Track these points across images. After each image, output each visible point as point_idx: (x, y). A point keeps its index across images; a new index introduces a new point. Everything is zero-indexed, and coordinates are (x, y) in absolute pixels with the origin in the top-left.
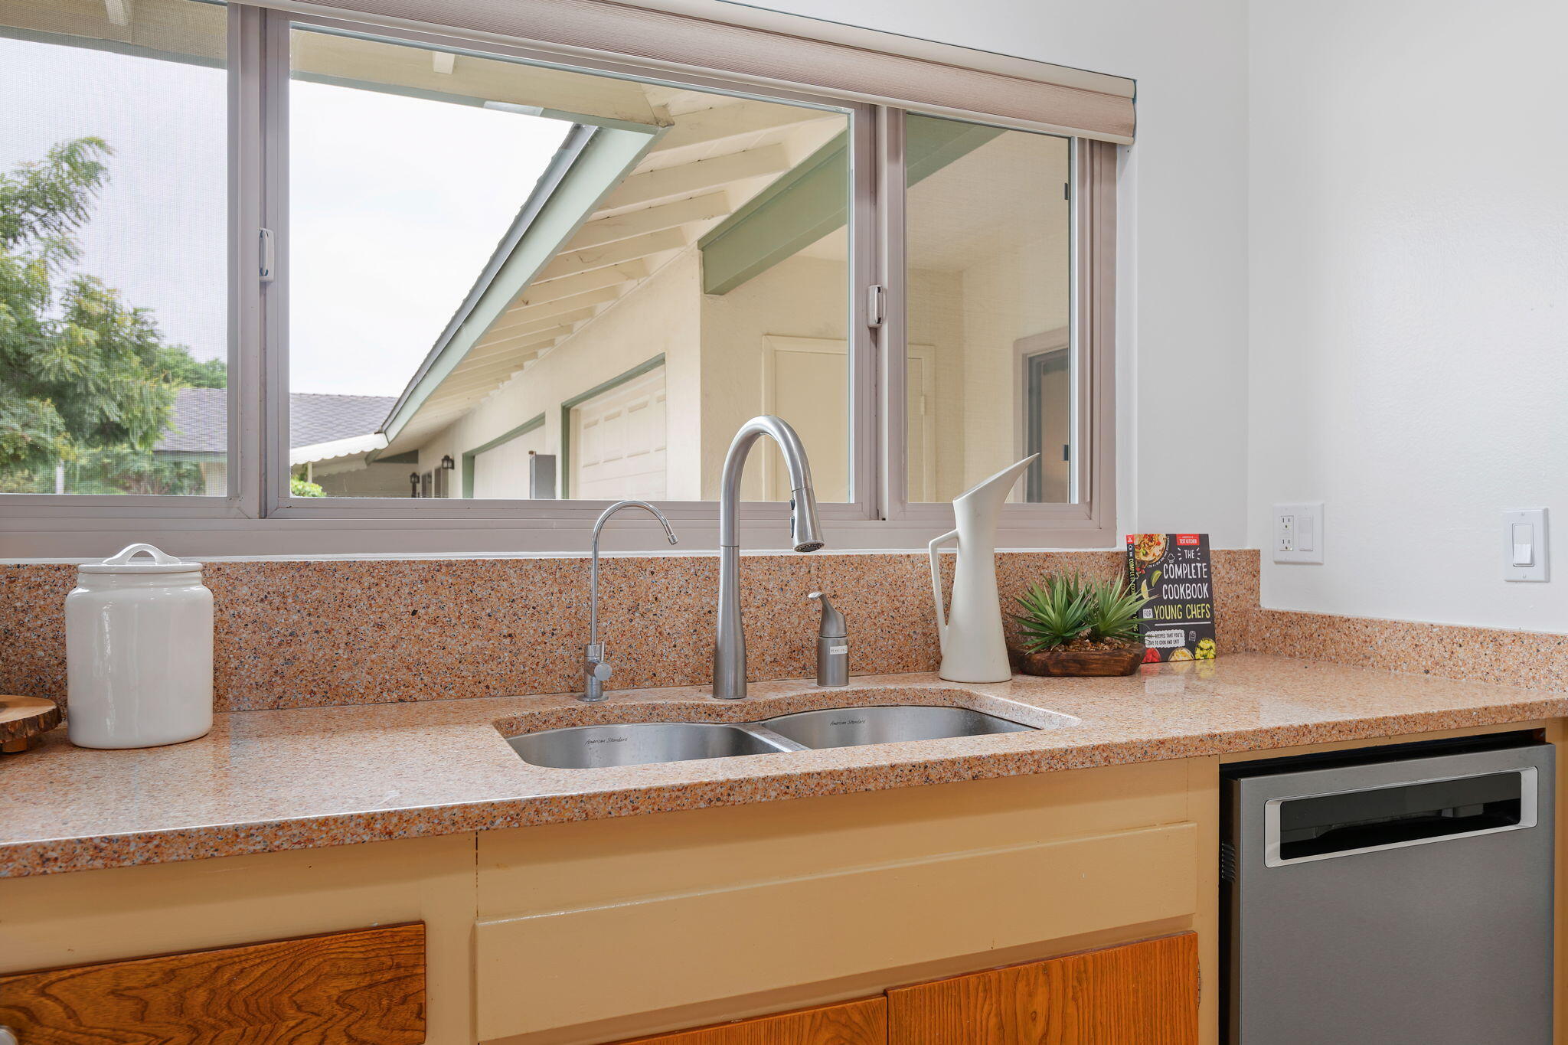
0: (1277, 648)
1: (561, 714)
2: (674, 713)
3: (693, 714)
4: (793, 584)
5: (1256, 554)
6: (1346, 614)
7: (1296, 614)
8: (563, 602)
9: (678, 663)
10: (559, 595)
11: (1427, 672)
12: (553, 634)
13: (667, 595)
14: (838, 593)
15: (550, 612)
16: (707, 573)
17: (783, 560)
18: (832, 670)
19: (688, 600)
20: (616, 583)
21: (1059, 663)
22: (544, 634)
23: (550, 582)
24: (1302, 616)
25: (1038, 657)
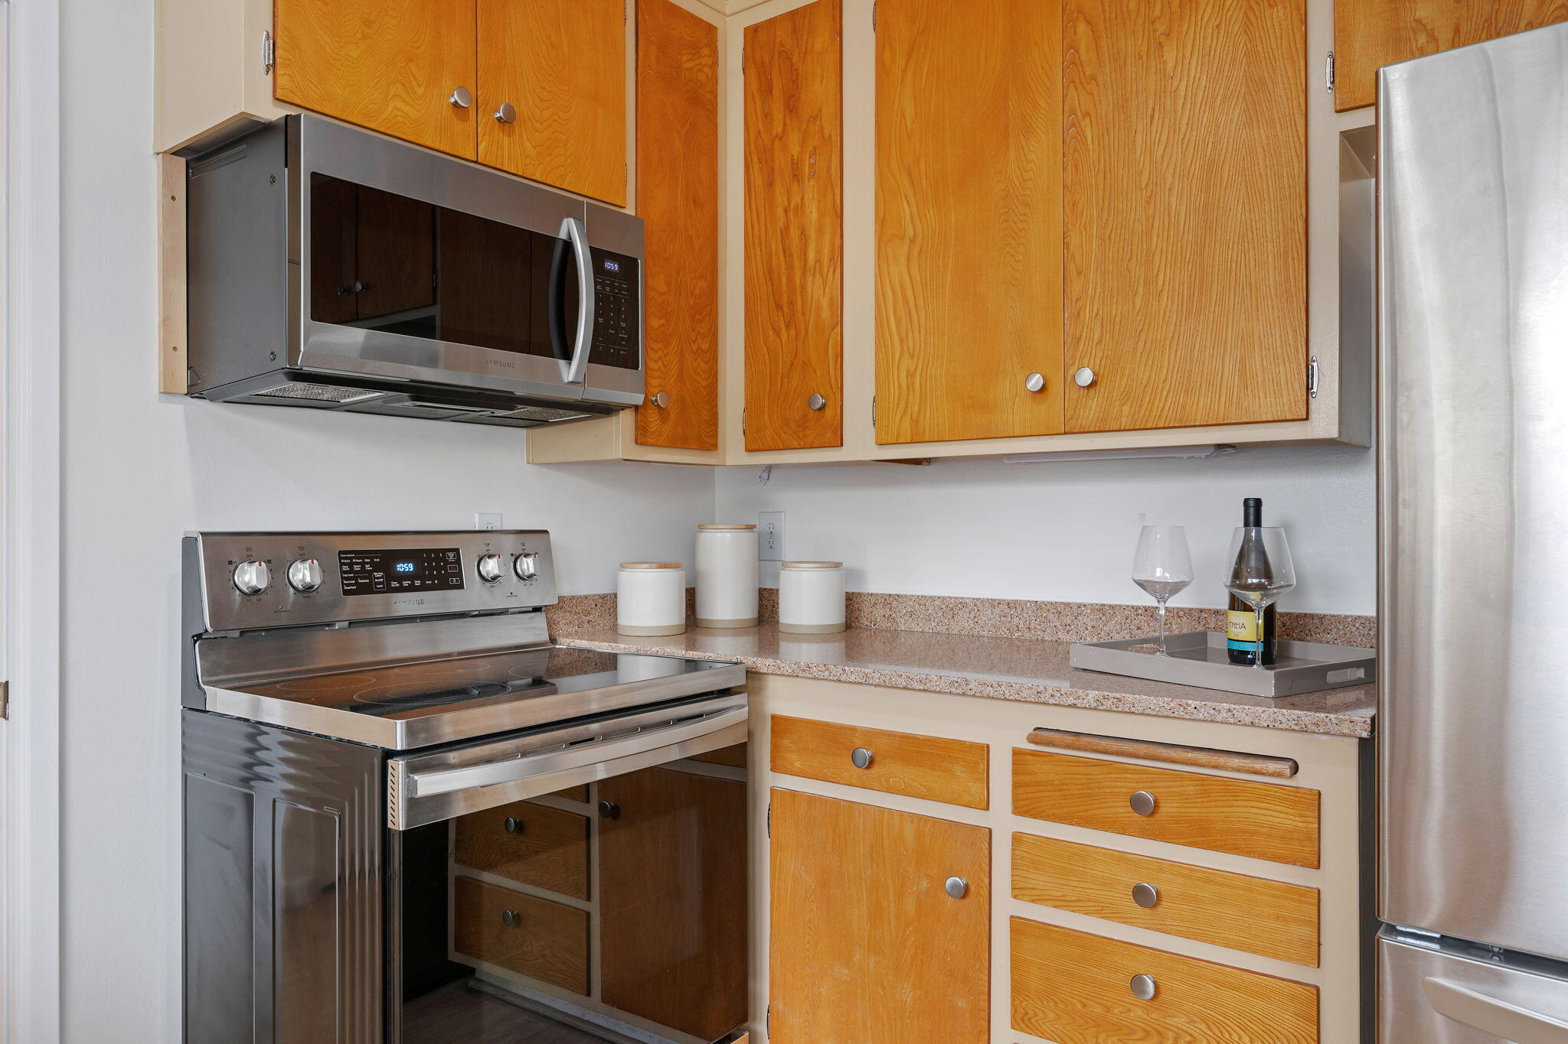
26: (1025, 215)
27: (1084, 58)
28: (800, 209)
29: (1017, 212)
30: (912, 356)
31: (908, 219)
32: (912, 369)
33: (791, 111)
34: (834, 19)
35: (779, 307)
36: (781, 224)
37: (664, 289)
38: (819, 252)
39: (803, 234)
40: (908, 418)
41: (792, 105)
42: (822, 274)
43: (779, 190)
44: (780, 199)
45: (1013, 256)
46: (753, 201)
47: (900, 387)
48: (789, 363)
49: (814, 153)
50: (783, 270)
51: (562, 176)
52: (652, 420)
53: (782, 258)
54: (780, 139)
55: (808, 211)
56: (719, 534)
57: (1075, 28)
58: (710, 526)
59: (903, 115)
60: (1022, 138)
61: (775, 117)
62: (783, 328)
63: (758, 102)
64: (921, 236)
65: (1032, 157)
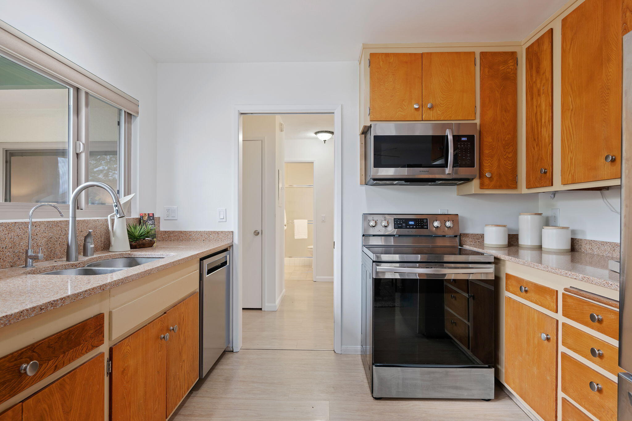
0: (166, 239)
1: (29, 272)
2: (61, 267)
3: (67, 267)
5: (159, 218)
6: (185, 230)
7: (172, 231)
8: (9, 237)
10: (8, 234)
11: (204, 240)
12: (6, 248)
13: (40, 233)
14: (82, 231)
15: (5, 241)
16: (50, 226)
18: (89, 252)
19: (46, 235)
20: (25, 230)
21: (139, 245)
22: (3, 248)
23: (5, 230)
24: (173, 232)
25: (134, 244)
26: (608, 93)
27: (629, 26)
28: (540, 106)
29: (605, 93)
30: (572, 152)
31: (571, 103)
32: (572, 157)
33: (538, 73)
34: (549, 37)
35: (535, 140)
36: (535, 112)
37: (491, 140)
38: (545, 119)
39: (541, 114)
40: (570, 175)
41: (538, 72)
42: (546, 127)
43: (535, 100)
44: (535, 103)
45: (604, 110)
46: (528, 106)
47: (568, 164)
48: (537, 158)
49: (544, 86)
50: (536, 127)
51: (450, 117)
52: (485, 181)
53: (535, 123)
54: (535, 83)
55: (542, 106)
56: (526, 216)
57: (626, 15)
58: (522, 214)
59: (569, 65)
60: (607, 63)
61: (533, 76)
62: (536, 147)
63: (529, 72)
64: (574, 108)
65: (611, 70)
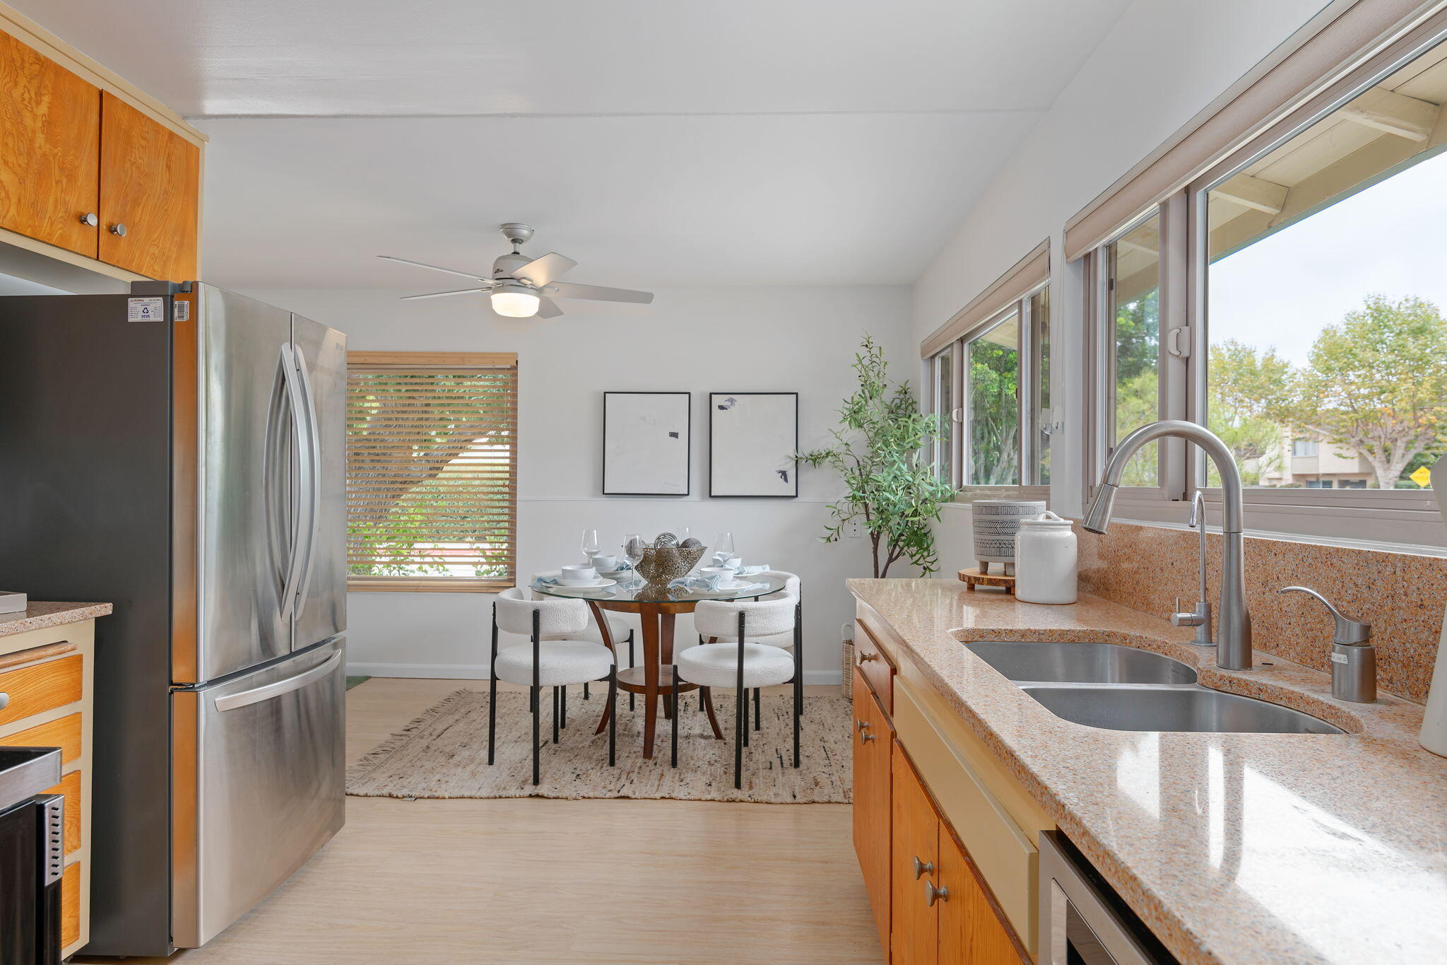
4: (1379, 583)
9: (1292, 639)
13: (1284, 575)
17: (1370, 555)
